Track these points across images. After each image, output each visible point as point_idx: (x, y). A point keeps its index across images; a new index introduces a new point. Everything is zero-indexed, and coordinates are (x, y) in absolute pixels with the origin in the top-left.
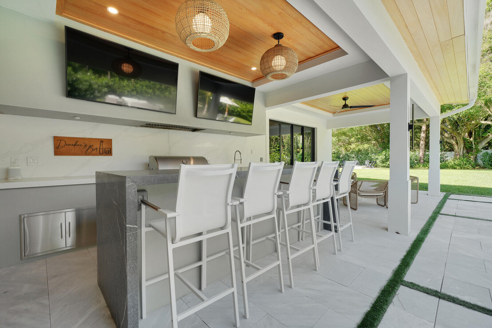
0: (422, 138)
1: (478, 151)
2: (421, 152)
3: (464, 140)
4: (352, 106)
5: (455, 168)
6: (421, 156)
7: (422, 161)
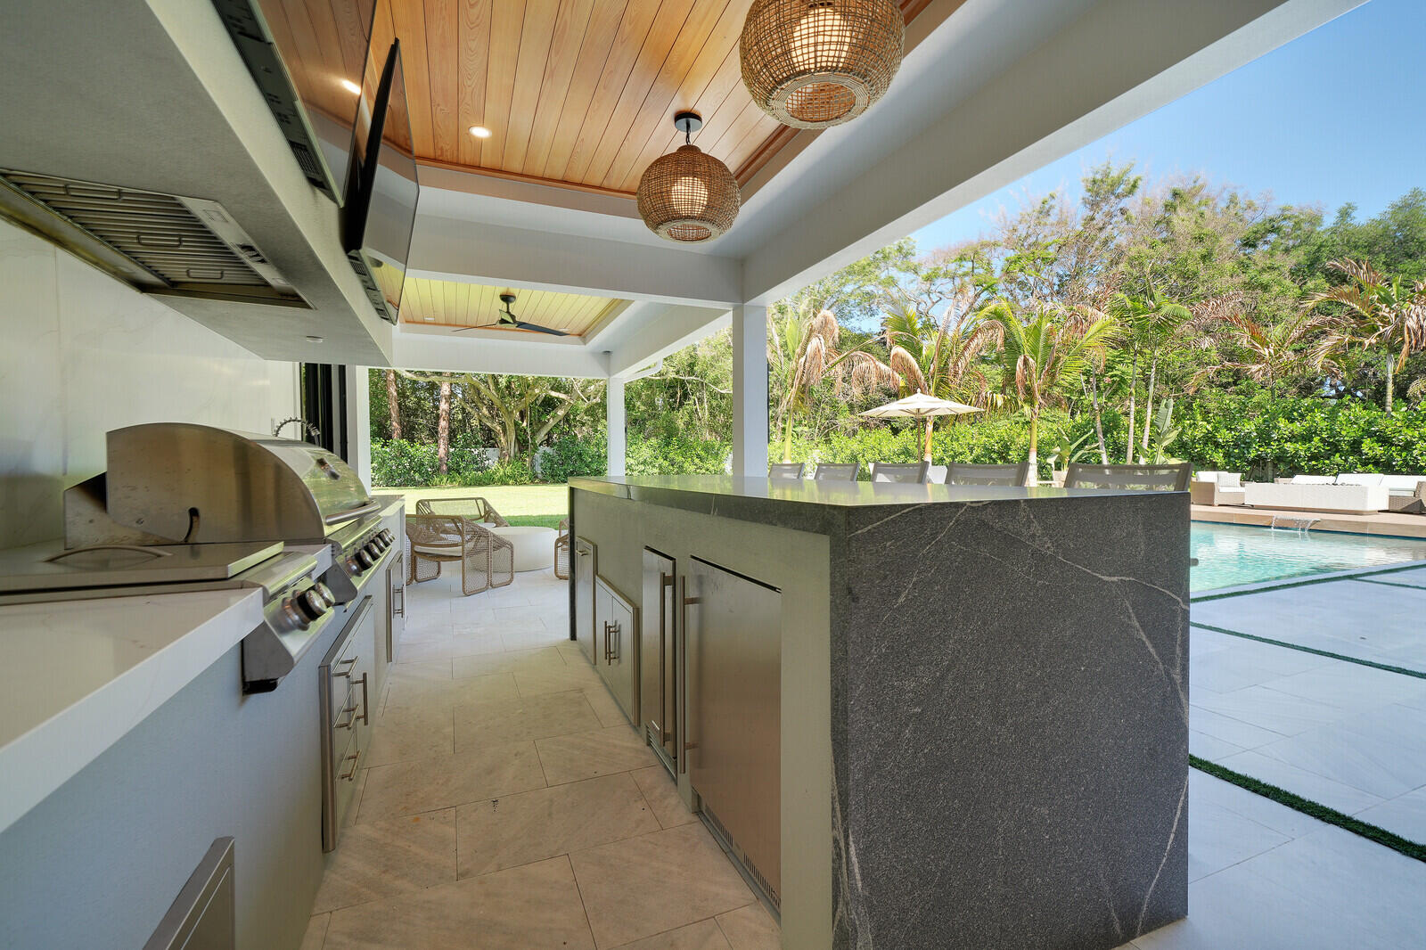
0: (444, 413)
1: (535, 449)
2: (442, 447)
3: (516, 424)
4: (524, 323)
5: (507, 484)
6: (443, 456)
7: (444, 468)
